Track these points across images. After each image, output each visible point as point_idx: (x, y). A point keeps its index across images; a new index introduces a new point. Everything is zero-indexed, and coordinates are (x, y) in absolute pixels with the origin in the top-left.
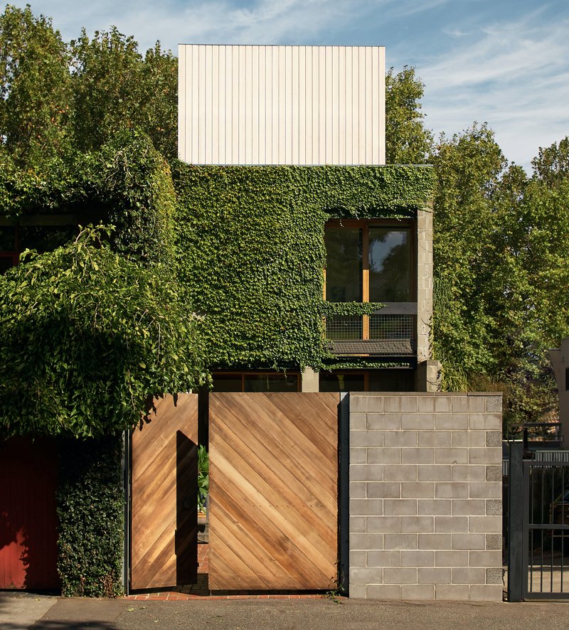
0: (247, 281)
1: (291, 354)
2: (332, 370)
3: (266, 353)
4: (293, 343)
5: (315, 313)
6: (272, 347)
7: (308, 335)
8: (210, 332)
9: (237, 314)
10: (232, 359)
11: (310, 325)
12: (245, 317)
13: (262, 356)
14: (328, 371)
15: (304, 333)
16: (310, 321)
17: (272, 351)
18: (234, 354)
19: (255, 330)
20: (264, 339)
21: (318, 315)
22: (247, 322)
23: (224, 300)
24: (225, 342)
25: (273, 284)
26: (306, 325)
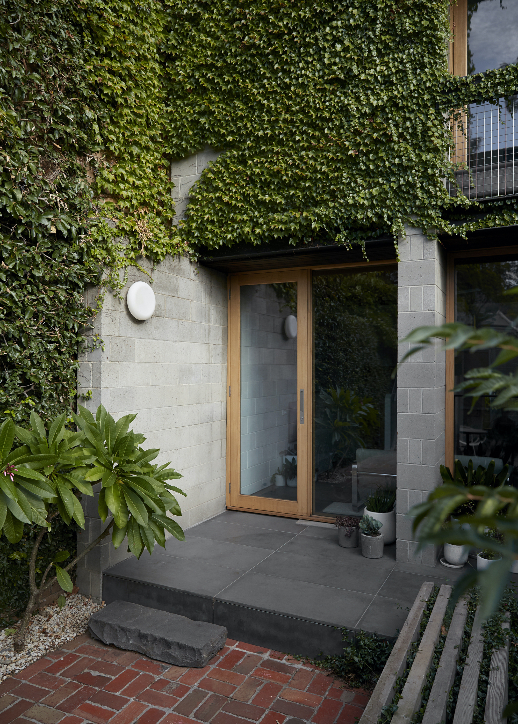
0: (284, 71)
1: (372, 207)
2: (469, 234)
3: (321, 210)
4: (378, 184)
5: (425, 106)
6: (334, 198)
7: (410, 160)
8: (221, 185)
9: (267, 140)
10: (258, 231)
11: (415, 135)
12: (280, 143)
13: (312, 218)
14: (456, 237)
15: (400, 157)
16: (414, 128)
17: (334, 207)
18: (261, 220)
19: (297, 167)
20: (315, 181)
21: (432, 110)
22: (286, 154)
23: (242, 118)
24: (246, 198)
25: (335, 64)
26: (405, 140)
